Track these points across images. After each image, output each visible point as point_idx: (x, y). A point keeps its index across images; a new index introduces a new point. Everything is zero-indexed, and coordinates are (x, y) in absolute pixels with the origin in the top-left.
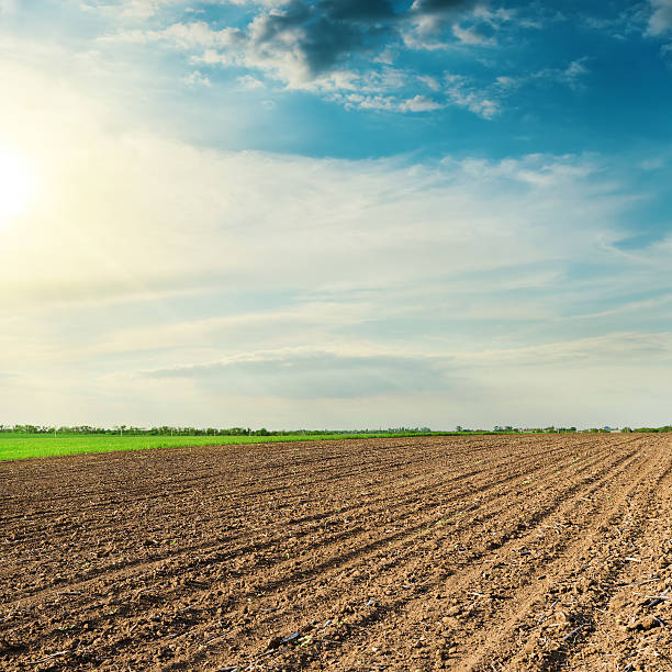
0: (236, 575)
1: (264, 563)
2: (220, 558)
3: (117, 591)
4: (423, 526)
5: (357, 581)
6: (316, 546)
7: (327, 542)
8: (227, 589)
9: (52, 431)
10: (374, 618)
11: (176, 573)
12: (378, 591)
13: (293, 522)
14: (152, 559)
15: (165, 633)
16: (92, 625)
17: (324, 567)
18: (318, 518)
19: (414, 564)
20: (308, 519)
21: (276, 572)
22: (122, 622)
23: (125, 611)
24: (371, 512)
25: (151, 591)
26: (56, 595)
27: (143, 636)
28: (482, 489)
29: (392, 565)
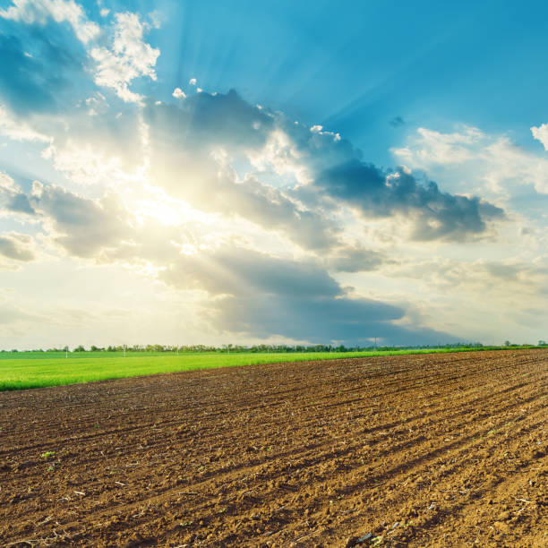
0: (321, 479)
1: (344, 469)
2: (307, 464)
3: (225, 492)
4: (477, 436)
5: (421, 486)
6: (385, 453)
7: (395, 450)
8: (313, 492)
9: (175, 350)
10: (435, 521)
11: (272, 476)
12: (439, 496)
13: (367, 431)
14: (253, 463)
15: (263, 531)
16: (207, 522)
17: (393, 473)
18: (387, 427)
19: (469, 471)
20: (379, 428)
21: (353, 477)
22: (229, 520)
23: (232, 511)
24: (432, 422)
25: (252, 493)
26: (178, 494)
27: (246, 533)
28: (528, 401)
29: (450, 472)
